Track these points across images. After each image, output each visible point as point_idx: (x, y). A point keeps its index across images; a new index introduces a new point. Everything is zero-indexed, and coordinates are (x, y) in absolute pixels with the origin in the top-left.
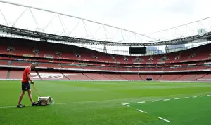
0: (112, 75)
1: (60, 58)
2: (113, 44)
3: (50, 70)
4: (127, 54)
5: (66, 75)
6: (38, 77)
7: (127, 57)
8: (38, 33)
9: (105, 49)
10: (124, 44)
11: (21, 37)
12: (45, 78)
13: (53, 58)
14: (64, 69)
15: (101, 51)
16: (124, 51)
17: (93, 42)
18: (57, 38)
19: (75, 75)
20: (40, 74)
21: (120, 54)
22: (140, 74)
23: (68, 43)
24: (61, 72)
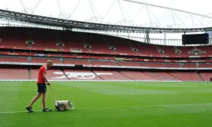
0: (158, 74)
1: (90, 52)
2: (160, 30)
3: (78, 68)
4: (180, 44)
5: (99, 74)
6: (64, 77)
7: (179, 47)
8: (63, 20)
9: (148, 38)
10: (177, 30)
11: (40, 26)
12: (73, 78)
13: (81, 52)
14: (95, 66)
15: (142, 41)
16: (175, 40)
17: (133, 29)
18: (87, 26)
19: (110, 74)
20: (67, 73)
21: (168, 43)
22: (199, 72)
23: (98, 32)
24: (92, 70)
